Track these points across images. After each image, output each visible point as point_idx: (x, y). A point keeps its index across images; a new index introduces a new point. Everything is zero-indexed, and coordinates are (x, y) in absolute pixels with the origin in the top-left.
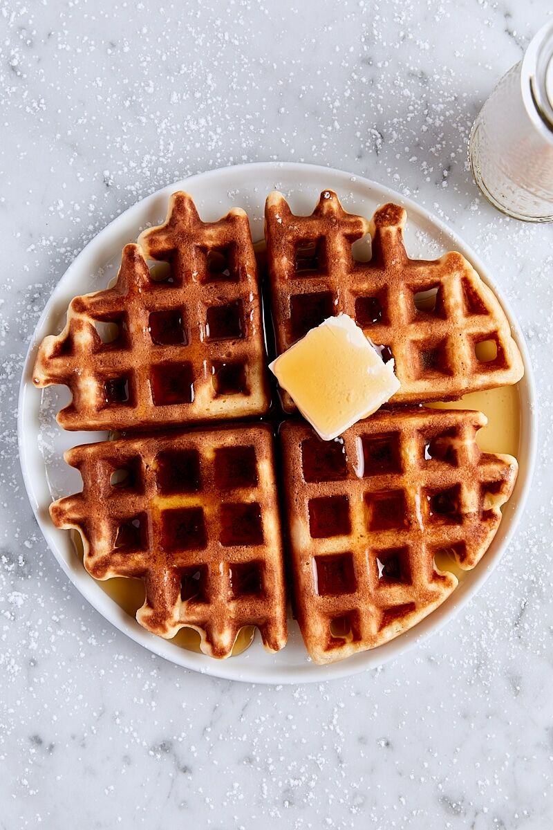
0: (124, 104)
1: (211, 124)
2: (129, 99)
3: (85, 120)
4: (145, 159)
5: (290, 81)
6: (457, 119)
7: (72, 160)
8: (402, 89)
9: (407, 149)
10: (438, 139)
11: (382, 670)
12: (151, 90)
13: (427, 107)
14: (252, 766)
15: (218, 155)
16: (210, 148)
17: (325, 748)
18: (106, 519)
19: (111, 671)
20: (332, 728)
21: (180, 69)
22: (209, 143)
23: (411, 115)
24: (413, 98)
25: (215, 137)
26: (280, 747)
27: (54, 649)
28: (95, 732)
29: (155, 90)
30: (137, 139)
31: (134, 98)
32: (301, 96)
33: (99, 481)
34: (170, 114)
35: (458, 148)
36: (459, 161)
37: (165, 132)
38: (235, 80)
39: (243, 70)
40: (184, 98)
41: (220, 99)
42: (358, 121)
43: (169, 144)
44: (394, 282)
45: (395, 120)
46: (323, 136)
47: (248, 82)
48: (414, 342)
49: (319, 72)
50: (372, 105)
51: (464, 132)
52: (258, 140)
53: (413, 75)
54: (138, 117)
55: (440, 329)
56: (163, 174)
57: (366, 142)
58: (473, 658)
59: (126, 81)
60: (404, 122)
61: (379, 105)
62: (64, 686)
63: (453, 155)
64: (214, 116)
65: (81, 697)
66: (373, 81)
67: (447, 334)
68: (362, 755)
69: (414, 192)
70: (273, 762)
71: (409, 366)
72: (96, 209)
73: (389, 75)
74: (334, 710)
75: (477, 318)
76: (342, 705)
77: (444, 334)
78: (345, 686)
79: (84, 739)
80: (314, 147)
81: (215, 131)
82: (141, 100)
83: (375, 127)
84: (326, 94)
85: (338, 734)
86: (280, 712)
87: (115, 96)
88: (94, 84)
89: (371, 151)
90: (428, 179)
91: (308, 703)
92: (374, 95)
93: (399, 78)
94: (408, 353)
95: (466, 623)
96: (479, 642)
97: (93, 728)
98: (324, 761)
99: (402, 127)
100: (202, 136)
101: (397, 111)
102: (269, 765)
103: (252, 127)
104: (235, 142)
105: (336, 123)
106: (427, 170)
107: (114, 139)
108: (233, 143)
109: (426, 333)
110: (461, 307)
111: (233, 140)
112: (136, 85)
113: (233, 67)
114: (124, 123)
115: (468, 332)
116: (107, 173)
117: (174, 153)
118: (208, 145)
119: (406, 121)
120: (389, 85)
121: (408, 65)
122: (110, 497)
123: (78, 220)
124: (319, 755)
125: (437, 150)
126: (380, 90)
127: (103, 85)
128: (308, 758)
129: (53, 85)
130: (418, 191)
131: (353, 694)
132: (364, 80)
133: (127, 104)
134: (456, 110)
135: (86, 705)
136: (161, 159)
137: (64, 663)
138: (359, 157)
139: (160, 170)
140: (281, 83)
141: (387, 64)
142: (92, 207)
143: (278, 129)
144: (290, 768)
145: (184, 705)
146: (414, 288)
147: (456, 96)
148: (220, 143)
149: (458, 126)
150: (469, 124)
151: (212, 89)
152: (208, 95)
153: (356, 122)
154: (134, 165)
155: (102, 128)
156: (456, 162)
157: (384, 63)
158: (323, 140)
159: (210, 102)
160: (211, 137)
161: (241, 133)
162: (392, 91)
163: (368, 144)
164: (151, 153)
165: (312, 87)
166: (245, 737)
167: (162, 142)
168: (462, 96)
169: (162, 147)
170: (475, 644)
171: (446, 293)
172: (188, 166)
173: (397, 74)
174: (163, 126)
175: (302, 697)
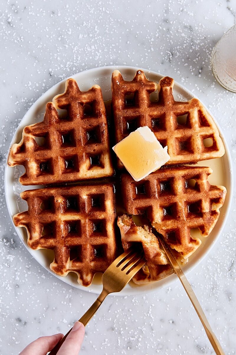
0: (58, 39)
1: (97, 48)
2: (60, 37)
3: (41, 46)
4: (67, 63)
5: (132, 29)
6: (206, 47)
7: (35, 64)
8: (181, 33)
9: (183, 60)
10: (197, 56)
11: (171, 290)
12: (70, 33)
13: (192, 42)
14: (114, 332)
15: (100, 62)
16: (96, 59)
17: (146, 324)
18: (38, 224)
19: (52, 290)
20: (149, 315)
21: (83, 24)
22: (96, 57)
23: (185, 45)
24: (186, 38)
25: (98, 54)
26: (126, 323)
27: (27, 280)
28: (44, 316)
29: (72, 33)
30: (64, 55)
31: (63, 36)
32: (137, 36)
33: (35, 207)
34: (79, 44)
35: (206, 60)
36: (206, 66)
37: (76, 52)
38: (107, 29)
39: (111, 24)
40: (85, 37)
41: (101, 37)
42: (162, 48)
43: (78, 57)
44: (168, 111)
45: (178, 47)
46: (146, 54)
47: (113, 30)
48: (177, 138)
49: (144, 26)
50: (168, 40)
51: (208, 53)
52: (117, 56)
53: (186, 27)
54: (64, 45)
55: (188, 133)
56: (75, 70)
57: (165, 57)
58: (211, 285)
59: (59, 29)
60: (182, 48)
61: (171, 41)
62: (31, 296)
63: (203, 63)
64: (98, 45)
65: (38, 301)
66: (168, 30)
67: (191, 135)
68: (162, 327)
69: (186, 79)
70: (123, 330)
71: (174, 149)
72: (45, 86)
73: (175, 27)
74: (149, 307)
75: (205, 128)
76: (153, 305)
77: (190, 135)
78: (155, 297)
79: (39, 320)
80: (142, 59)
81: (98, 52)
82: (65, 37)
83: (169, 50)
84: (148, 35)
85: (151, 318)
86: (126, 308)
87: (54, 35)
88: (45, 30)
89: (167, 61)
90: (193, 74)
91: (138, 304)
92: (169, 36)
93: (180, 28)
94: (174, 143)
95: (208, 269)
96: (213, 278)
97: (44, 315)
98: (145, 329)
99: (181, 50)
100: (93, 53)
101: (179, 43)
102: (121, 331)
103: (115, 50)
104: (107, 57)
105: (152, 48)
106: (192, 69)
107: (54, 55)
108: (106, 57)
109: (182, 134)
110: (197, 123)
111: (106, 56)
112: (63, 31)
113: (107, 23)
114: (58, 48)
115: (201, 134)
116: (50, 70)
117: (80, 61)
118: (95, 58)
119: (183, 47)
120: (175, 31)
121: (184, 23)
122: (40, 214)
123: (38, 90)
124: (143, 327)
125: (196, 61)
126: (171, 34)
127: (49, 30)
128: (138, 328)
129: (26, 30)
130: (188, 79)
131: (158, 300)
132: (164, 29)
133: (60, 39)
134: (205, 43)
135: (41, 304)
136: (74, 64)
137: (31, 286)
138: (162, 63)
139: (74, 69)
140: (128, 30)
141: (175, 22)
142: (44, 85)
143: (126, 51)
144: (130, 333)
145: (84, 305)
146: (177, 114)
147: (205, 36)
148: (101, 57)
149: (206, 50)
150: (211, 49)
151: (97, 33)
152: (96, 35)
153: (161, 48)
154: (63, 66)
155: (48, 50)
156: (205, 66)
157: (173, 22)
158: (146, 56)
159: (96, 38)
160: (96, 54)
161: (110, 52)
162: (177, 34)
163: (166, 58)
164: (70, 61)
165: (141, 32)
166: (110, 319)
167: (75, 56)
168: (208, 37)
169: (75, 59)
170: (211, 278)
171: (191, 117)
172: (87, 67)
173: (179, 27)
174: (75, 49)
175: (135, 302)
